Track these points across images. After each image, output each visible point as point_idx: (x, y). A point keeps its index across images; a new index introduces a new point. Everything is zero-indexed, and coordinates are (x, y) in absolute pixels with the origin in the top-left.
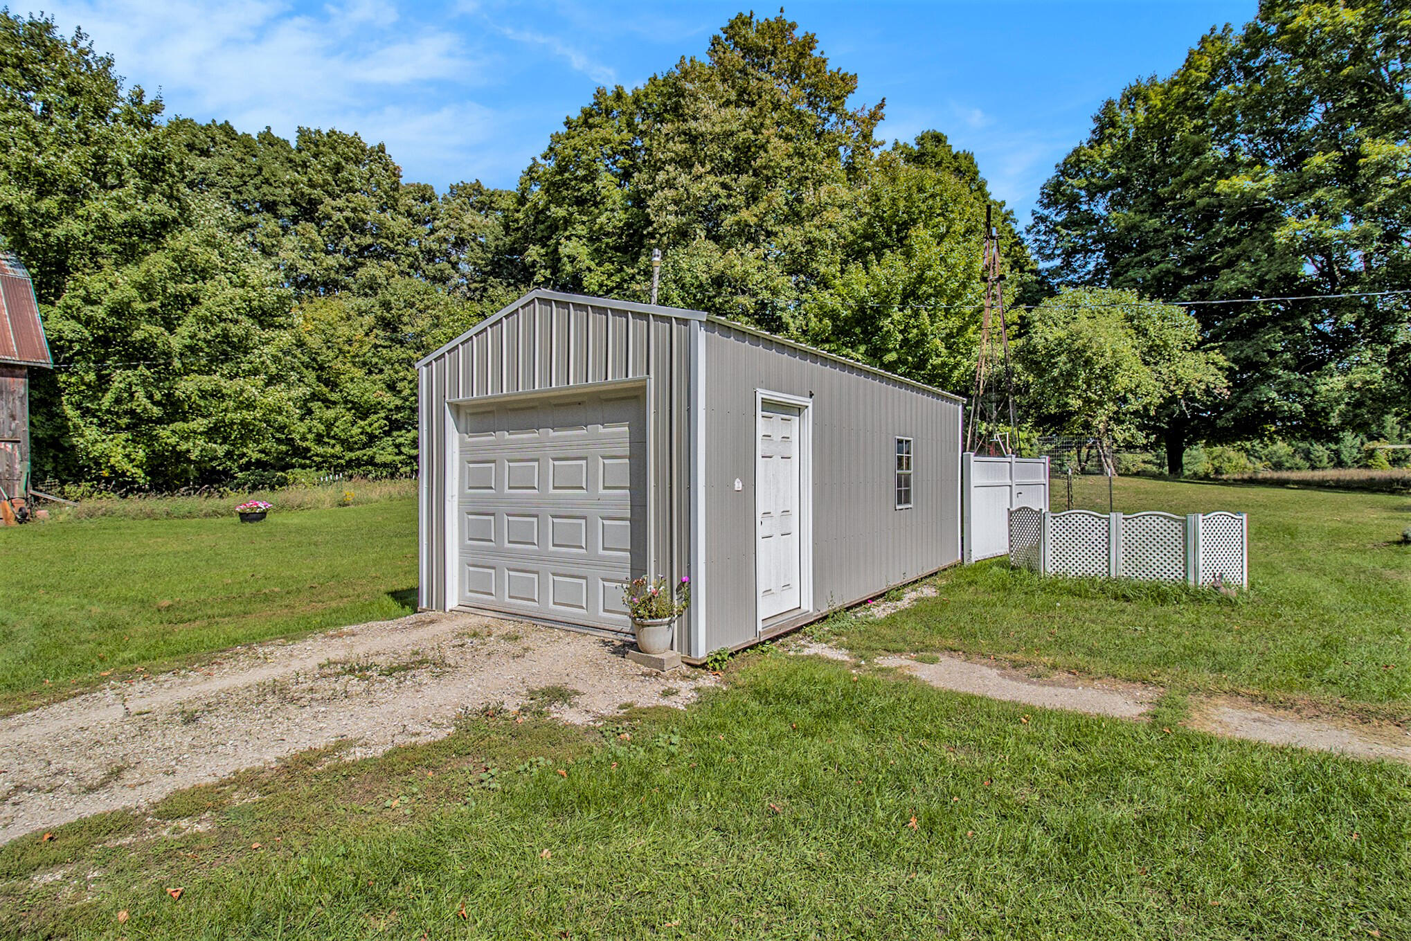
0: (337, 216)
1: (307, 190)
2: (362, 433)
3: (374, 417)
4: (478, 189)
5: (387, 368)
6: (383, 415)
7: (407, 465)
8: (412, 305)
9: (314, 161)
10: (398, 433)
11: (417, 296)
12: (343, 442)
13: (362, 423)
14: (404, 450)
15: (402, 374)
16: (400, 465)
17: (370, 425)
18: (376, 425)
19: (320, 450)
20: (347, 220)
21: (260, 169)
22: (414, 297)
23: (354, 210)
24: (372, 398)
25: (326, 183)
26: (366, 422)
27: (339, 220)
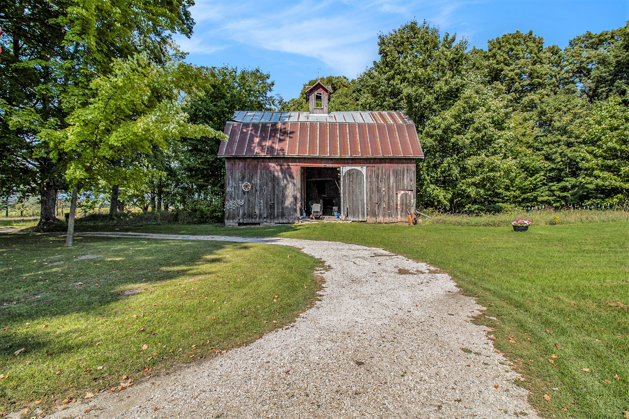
0: (510, 74)
1: (496, 66)
2: (530, 184)
3: (537, 175)
4: (589, 36)
5: (545, 148)
6: (543, 174)
7: (558, 201)
8: (559, 110)
9: (499, 51)
10: (552, 184)
11: (563, 104)
12: (519, 188)
13: (531, 179)
14: (556, 193)
15: (554, 150)
16: (552, 202)
17: (535, 179)
18: (538, 180)
19: (508, 194)
20: (516, 74)
21: (475, 64)
22: (560, 105)
23: (519, 68)
24: (537, 164)
25: (505, 59)
26: (533, 178)
27: (512, 75)
